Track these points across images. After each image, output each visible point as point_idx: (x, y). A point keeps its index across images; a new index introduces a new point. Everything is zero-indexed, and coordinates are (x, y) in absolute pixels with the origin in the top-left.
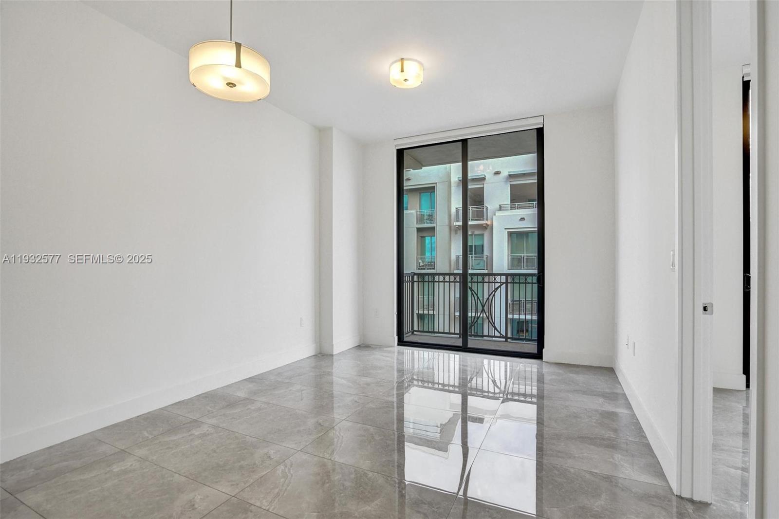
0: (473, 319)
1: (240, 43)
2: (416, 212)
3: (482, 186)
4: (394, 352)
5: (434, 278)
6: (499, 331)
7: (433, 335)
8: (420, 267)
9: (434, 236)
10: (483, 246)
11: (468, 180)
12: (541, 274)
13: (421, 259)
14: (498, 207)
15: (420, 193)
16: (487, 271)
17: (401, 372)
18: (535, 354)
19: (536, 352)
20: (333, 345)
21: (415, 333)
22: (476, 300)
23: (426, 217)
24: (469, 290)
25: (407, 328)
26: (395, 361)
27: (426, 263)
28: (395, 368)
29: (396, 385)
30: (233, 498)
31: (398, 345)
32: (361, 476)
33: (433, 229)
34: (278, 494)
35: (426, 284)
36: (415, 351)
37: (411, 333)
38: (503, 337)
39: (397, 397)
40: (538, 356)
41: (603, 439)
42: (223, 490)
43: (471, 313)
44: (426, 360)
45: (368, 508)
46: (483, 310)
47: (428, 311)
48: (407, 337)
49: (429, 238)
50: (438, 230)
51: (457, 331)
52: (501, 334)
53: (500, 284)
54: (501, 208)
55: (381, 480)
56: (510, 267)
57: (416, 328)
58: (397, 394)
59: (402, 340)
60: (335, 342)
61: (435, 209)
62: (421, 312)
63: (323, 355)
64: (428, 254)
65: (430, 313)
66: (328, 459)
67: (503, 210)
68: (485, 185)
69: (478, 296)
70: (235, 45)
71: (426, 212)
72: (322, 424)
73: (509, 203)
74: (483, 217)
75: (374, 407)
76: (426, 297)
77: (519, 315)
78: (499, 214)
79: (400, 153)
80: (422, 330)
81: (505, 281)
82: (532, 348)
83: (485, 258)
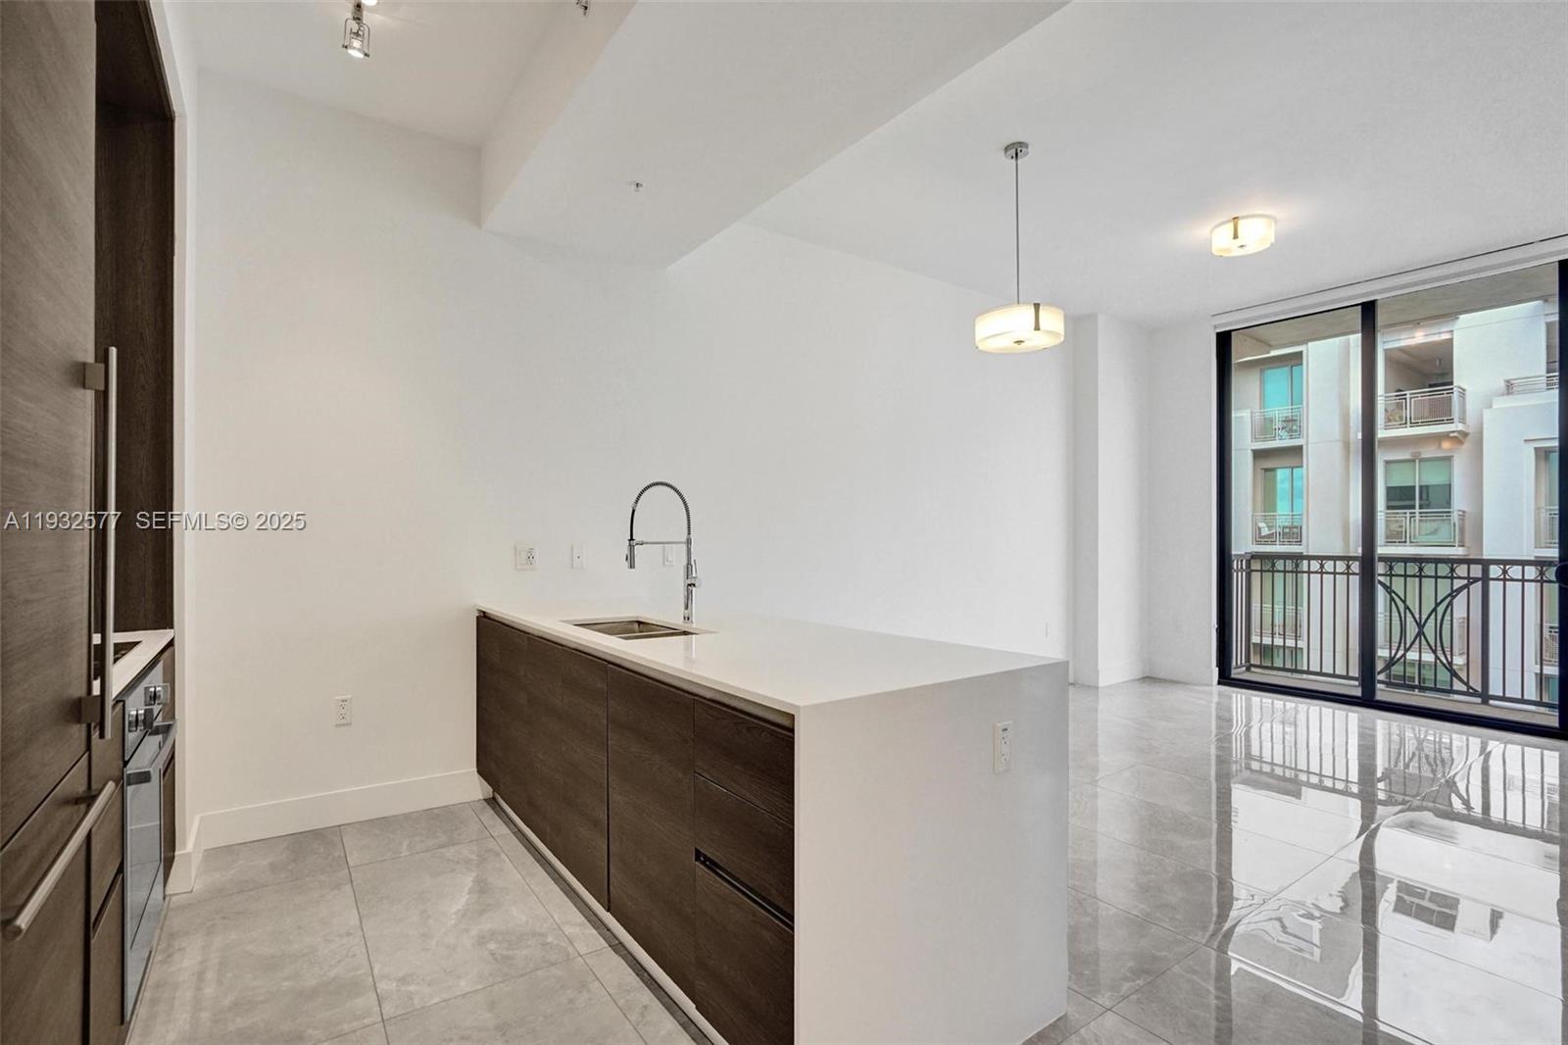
2: (1252, 413)
8: (1260, 539)
13: (1265, 521)
14: (1503, 384)
15: (1262, 371)
16: (1461, 549)
21: (1253, 669)
23: (1278, 425)
33: (1297, 451)
37: (1244, 668)
38: (1475, 694)
47: (1284, 639)
49: (1288, 471)
50: (1310, 456)
52: (1469, 687)
53: (1466, 582)
59: (1227, 675)
61: (1302, 403)
64: (1282, 508)
65: (1287, 644)
67: (1519, 393)
68: (1455, 332)
69: (1408, 603)
71: (1279, 411)
76: (1279, 608)
78: (1501, 403)
81: (1480, 576)
83: (1455, 517)
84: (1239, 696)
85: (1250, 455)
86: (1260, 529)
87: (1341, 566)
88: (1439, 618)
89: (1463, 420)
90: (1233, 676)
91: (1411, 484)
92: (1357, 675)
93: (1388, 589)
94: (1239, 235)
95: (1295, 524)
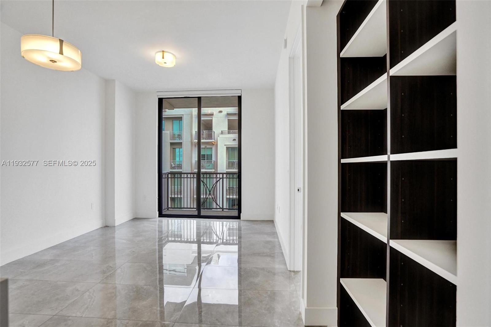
0: (204, 199)
1: (63, 40)
2: (170, 132)
3: (211, 119)
4: (156, 221)
5: (181, 176)
6: (219, 205)
7: (181, 210)
8: (172, 168)
9: (182, 148)
10: (212, 155)
11: (201, 115)
12: (240, 174)
13: (173, 163)
14: (221, 132)
17: (160, 232)
18: (237, 216)
19: (237, 215)
20: (115, 220)
21: (169, 209)
22: (206, 188)
23: (176, 136)
24: (201, 182)
25: (164, 206)
26: (157, 226)
27: (176, 165)
28: (157, 230)
29: (158, 240)
30: (55, 316)
31: (159, 217)
32: (140, 289)
33: (180, 144)
34: (87, 308)
35: (176, 179)
36: (169, 220)
39: (158, 247)
40: (238, 217)
41: (264, 253)
42: (46, 314)
43: (203, 196)
44: (176, 224)
45: (144, 303)
46: (210, 194)
47: (178, 195)
48: (164, 212)
49: (179, 149)
51: (195, 207)
52: (220, 207)
54: (222, 133)
55: (152, 289)
56: (227, 168)
57: (170, 206)
58: (158, 245)
60: (116, 217)
62: (173, 196)
63: (107, 227)
64: (177, 159)
66: (118, 284)
67: (224, 134)
70: (59, 40)
71: (177, 132)
72: (112, 266)
73: (227, 130)
74: (212, 138)
75: (145, 253)
77: (233, 196)
78: (221, 136)
79: (161, 101)
80: (174, 207)
82: (235, 213)
84: (165, 220)
85: (169, 144)
86: (172, 165)
87: (192, 176)
88: (214, 188)
89: (214, 139)
90: (163, 214)
91: (205, 154)
92: (196, 207)
93: (203, 182)
94: (164, 57)
95: (180, 164)
